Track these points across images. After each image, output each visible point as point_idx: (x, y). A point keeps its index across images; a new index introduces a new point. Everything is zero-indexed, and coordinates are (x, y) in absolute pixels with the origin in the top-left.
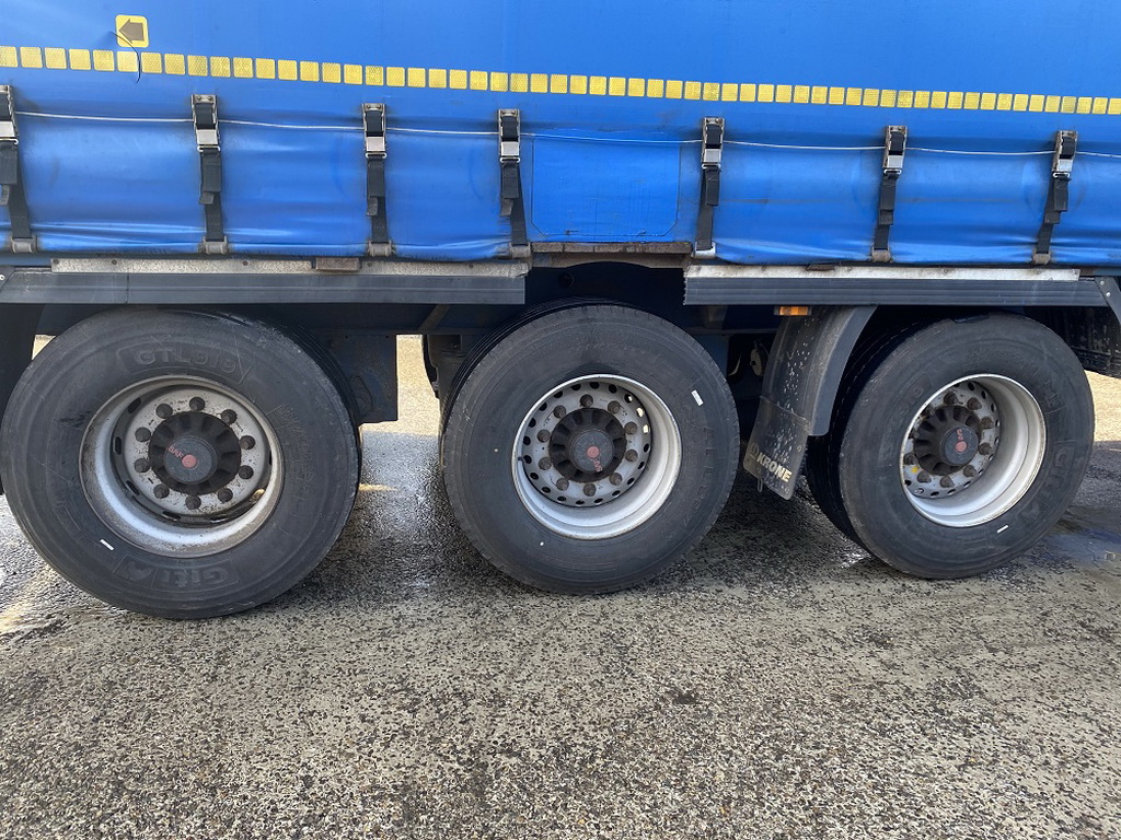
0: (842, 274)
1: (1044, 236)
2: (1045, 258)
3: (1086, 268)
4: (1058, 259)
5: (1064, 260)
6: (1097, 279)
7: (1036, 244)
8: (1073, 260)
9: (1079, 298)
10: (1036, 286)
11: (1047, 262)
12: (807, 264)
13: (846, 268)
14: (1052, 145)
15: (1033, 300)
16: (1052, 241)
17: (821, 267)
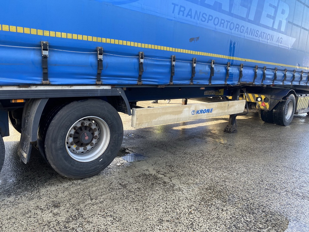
0: (34, 88)
1: (99, 76)
2: (100, 83)
3: (113, 85)
4: (103, 83)
5: (105, 83)
6: (116, 88)
7: (97, 79)
8: (108, 83)
9: (112, 94)
10: (99, 91)
11: (100, 84)
12: (19, 85)
13: (35, 86)
14: (96, 51)
15: (99, 95)
16: (101, 78)
17: (24, 86)
